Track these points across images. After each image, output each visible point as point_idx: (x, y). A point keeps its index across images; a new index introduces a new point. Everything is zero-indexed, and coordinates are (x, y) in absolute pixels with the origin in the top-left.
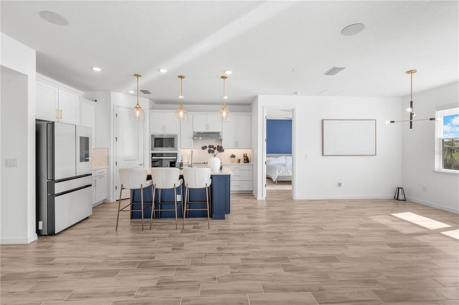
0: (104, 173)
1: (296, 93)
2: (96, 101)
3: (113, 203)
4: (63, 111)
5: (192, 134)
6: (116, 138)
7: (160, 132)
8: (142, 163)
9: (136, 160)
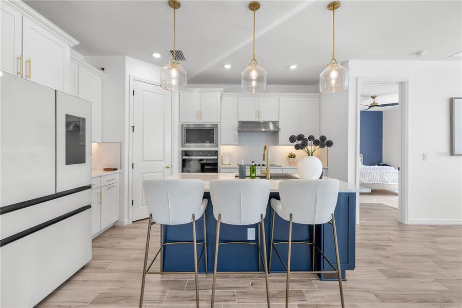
0: (115, 181)
1: (418, 53)
2: (103, 69)
3: (128, 227)
4: (31, 61)
5: (236, 125)
6: (133, 127)
7: (193, 121)
8: (168, 164)
9: (162, 161)
